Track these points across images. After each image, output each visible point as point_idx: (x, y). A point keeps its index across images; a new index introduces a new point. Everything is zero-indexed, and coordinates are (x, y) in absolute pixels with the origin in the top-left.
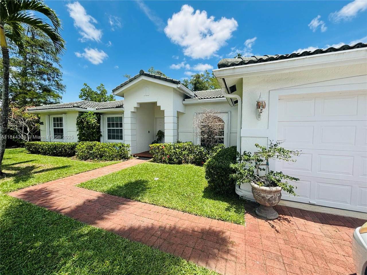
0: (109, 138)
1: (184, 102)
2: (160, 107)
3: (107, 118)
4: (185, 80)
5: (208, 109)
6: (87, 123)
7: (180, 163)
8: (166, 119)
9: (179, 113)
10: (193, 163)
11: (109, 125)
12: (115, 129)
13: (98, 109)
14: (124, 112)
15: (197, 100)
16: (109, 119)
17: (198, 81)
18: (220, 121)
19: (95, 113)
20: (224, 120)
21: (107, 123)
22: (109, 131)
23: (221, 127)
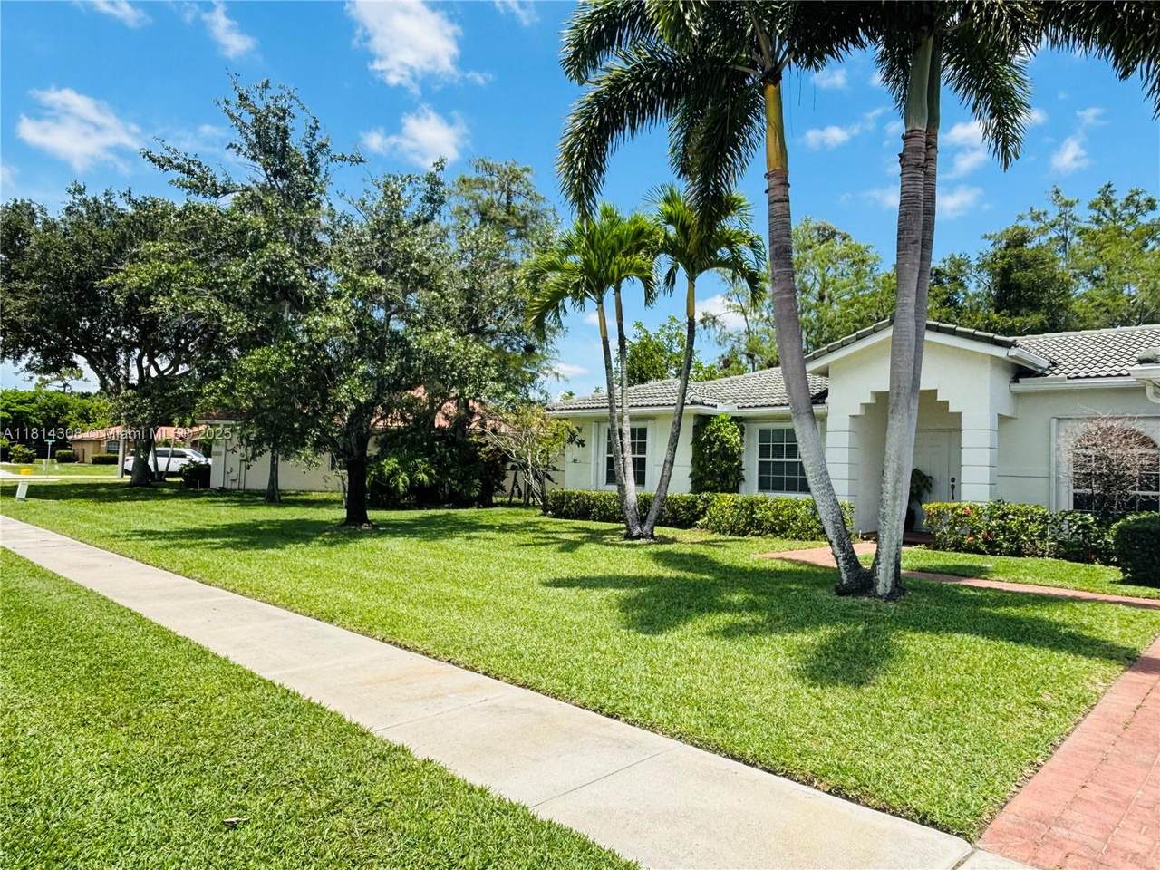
0: (763, 486)
1: (1016, 387)
2: (946, 403)
3: (758, 432)
4: (953, 256)
5: (1102, 409)
6: (722, 443)
7: (1018, 553)
8: (966, 439)
9: (1002, 419)
10: (1058, 555)
11: (764, 451)
12: (783, 463)
13: (744, 407)
14: (827, 415)
15: (1063, 379)
16: (764, 434)
17: (1018, 257)
18: (1143, 443)
19: (734, 419)
20: (1156, 441)
21: (758, 444)
22: (763, 467)
23: (1148, 462)
